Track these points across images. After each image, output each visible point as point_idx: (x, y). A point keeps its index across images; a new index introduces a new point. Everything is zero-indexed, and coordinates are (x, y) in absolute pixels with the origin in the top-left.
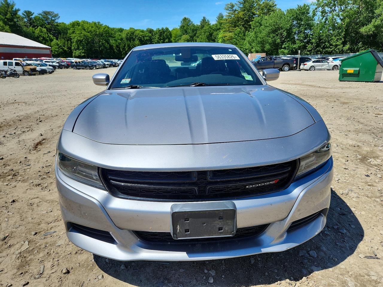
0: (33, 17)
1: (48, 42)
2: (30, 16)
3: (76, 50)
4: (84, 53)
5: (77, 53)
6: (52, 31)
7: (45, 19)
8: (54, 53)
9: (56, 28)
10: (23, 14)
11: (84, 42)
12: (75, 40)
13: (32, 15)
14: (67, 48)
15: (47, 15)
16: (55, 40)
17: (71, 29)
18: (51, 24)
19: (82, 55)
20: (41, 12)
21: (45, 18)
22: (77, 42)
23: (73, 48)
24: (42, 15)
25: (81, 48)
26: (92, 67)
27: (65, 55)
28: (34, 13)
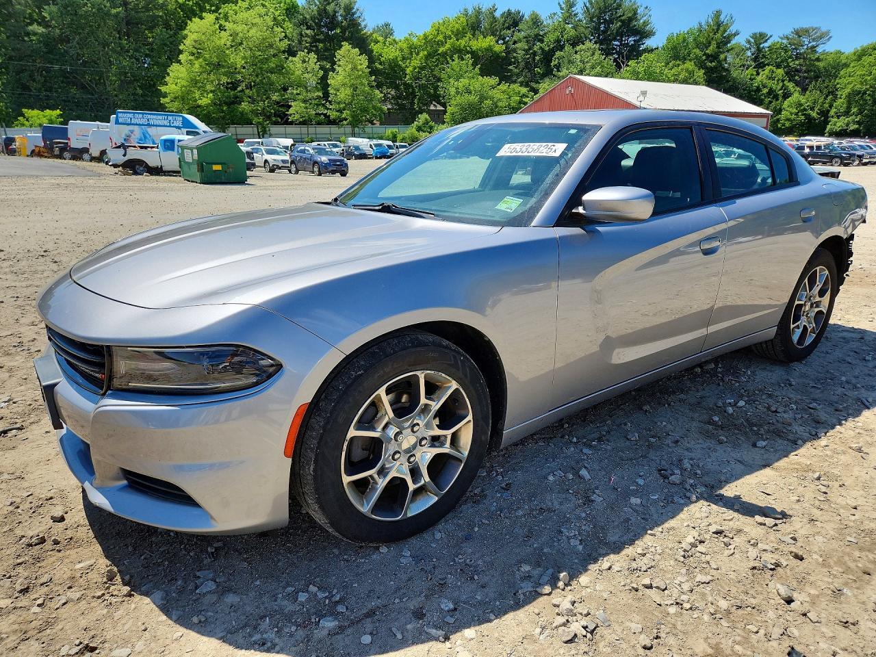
0: (766, 45)
1: (777, 100)
2: (760, 44)
3: (838, 117)
4: (858, 123)
5: (838, 124)
6: (801, 74)
7: (793, 47)
8: (784, 125)
9: (813, 65)
10: (749, 42)
11: (869, 95)
12: (848, 90)
13: (766, 41)
14: (817, 113)
15: (800, 36)
16: (796, 95)
17: (851, 65)
18: (804, 58)
19: (852, 128)
20: (788, 31)
21: (794, 45)
22: (849, 96)
23: (832, 112)
24: (788, 39)
25: (854, 110)
26: (849, 159)
27: (806, 130)
28: (771, 36)
